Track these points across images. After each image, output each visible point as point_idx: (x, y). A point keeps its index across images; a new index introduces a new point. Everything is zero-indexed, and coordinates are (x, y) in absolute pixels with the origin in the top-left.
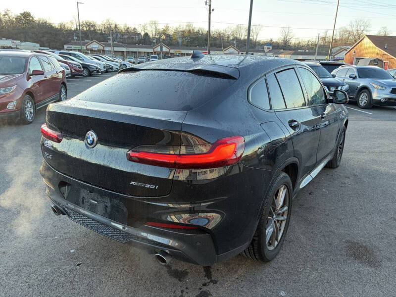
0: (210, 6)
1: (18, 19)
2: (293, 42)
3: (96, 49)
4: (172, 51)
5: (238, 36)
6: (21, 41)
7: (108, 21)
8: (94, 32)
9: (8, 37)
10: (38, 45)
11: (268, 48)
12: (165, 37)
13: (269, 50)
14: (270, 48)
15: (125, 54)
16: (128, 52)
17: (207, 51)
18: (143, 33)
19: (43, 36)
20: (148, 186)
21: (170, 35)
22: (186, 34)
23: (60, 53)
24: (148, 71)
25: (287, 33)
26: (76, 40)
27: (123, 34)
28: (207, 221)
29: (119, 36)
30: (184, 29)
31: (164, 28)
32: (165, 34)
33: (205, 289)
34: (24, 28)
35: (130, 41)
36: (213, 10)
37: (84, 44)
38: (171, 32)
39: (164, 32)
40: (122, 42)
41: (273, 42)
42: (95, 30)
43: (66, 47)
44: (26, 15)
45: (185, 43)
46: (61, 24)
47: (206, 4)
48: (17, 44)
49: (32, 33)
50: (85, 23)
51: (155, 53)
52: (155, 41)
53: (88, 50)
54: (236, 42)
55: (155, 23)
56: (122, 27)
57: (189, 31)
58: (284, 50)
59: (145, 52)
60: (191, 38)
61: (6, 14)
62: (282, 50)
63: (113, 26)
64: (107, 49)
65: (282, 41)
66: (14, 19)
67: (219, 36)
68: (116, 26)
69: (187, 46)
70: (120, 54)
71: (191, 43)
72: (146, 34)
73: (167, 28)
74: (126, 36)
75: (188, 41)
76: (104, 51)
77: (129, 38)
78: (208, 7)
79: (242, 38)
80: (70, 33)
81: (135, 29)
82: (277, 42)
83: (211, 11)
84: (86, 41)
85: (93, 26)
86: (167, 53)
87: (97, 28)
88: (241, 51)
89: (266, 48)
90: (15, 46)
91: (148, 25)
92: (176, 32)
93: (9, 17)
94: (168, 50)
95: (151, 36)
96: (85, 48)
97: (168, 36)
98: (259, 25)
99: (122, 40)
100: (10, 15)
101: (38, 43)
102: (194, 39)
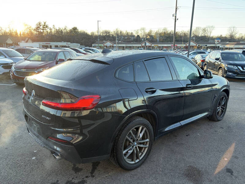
0: (176, 17)
1: (71, 31)
2: (237, 36)
3: (109, 46)
4: (153, 45)
5: (197, 34)
6: (71, 43)
7: (117, 29)
8: (109, 36)
9: (65, 41)
10: (79, 44)
11: (218, 41)
12: (149, 37)
13: (218, 42)
14: (219, 41)
15: (125, 48)
16: (127, 47)
17: (173, 45)
18: (136, 35)
19: (82, 40)
20: (47, 118)
21: (152, 36)
22: (163, 35)
23: (85, 49)
24: (75, 60)
25: (232, 31)
26: (99, 41)
27: (124, 36)
28: (71, 139)
29: (122, 37)
30: (162, 31)
31: (149, 31)
32: (149, 35)
33: (85, 179)
34: (73, 36)
35: (128, 40)
36: (177, 19)
37: (102, 43)
38: (153, 34)
39: (149, 34)
40: (124, 41)
41: (223, 37)
42: (109, 35)
43: (93, 45)
44: (75, 29)
45: (162, 40)
46: (92, 33)
47: (173, 16)
48: (69, 45)
49: (77, 38)
50: (104, 31)
51: (142, 47)
52: (143, 40)
53: (104, 46)
54: (195, 38)
55: (143, 29)
56: (124, 32)
57: (165, 32)
58: (229, 42)
59: (136, 47)
60: (165, 37)
61: (65, 29)
62: (228, 42)
63: (119, 32)
64: (115, 45)
65: (229, 36)
66: (69, 31)
67: (184, 35)
68: (121, 32)
69: (163, 42)
70: (122, 48)
71: (165, 40)
72: (138, 36)
73: (151, 31)
74: (126, 38)
75: (163, 39)
76: (113, 46)
77: (128, 39)
78: (174, 18)
79: (200, 35)
80: (96, 37)
81: (132, 33)
82: (225, 37)
83: (176, 20)
84: (104, 41)
85: (109, 33)
86: (150, 47)
87: (111, 33)
88: (198, 44)
89: (216, 41)
90: (68, 46)
91: (139, 31)
92: (156, 33)
93: (66, 30)
94: (150, 45)
95: (141, 37)
96: (103, 45)
97: (151, 36)
98: (212, 27)
99: (124, 40)
100: (67, 29)
101: (79, 43)
102: (167, 38)
